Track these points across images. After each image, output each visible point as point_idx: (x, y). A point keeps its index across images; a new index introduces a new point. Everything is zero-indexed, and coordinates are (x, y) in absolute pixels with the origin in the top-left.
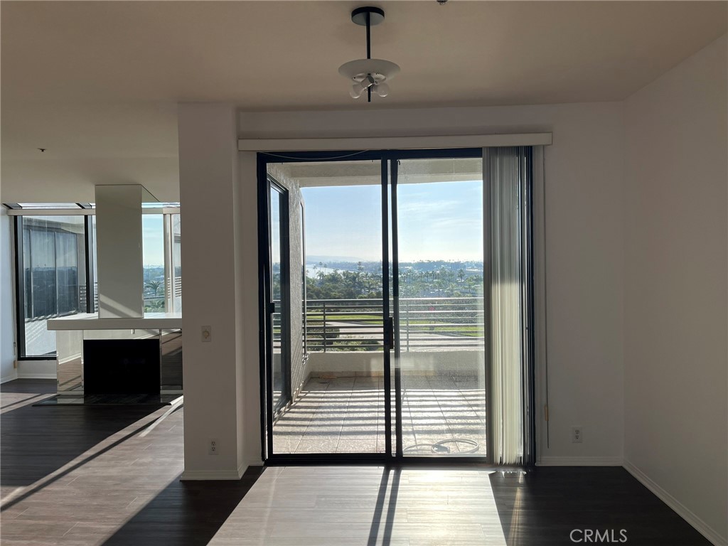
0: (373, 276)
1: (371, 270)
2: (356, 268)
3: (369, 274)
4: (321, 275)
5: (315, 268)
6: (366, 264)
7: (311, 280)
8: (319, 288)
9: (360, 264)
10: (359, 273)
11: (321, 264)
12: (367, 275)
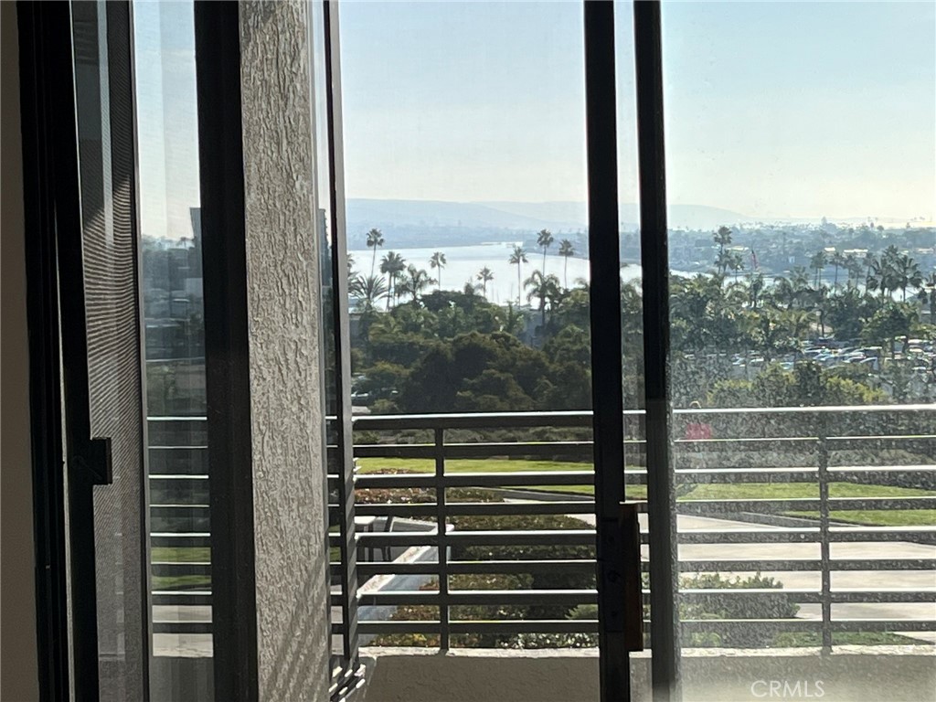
0: (784, 293)
1: (777, 264)
2: (707, 255)
3: (768, 282)
4: (547, 288)
5: (518, 257)
6: (759, 239)
7: (499, 311)
8: (536, 351)
9: (724, 235)
10: (718, 281)
11: (545, 239)
12: (757, 286)
